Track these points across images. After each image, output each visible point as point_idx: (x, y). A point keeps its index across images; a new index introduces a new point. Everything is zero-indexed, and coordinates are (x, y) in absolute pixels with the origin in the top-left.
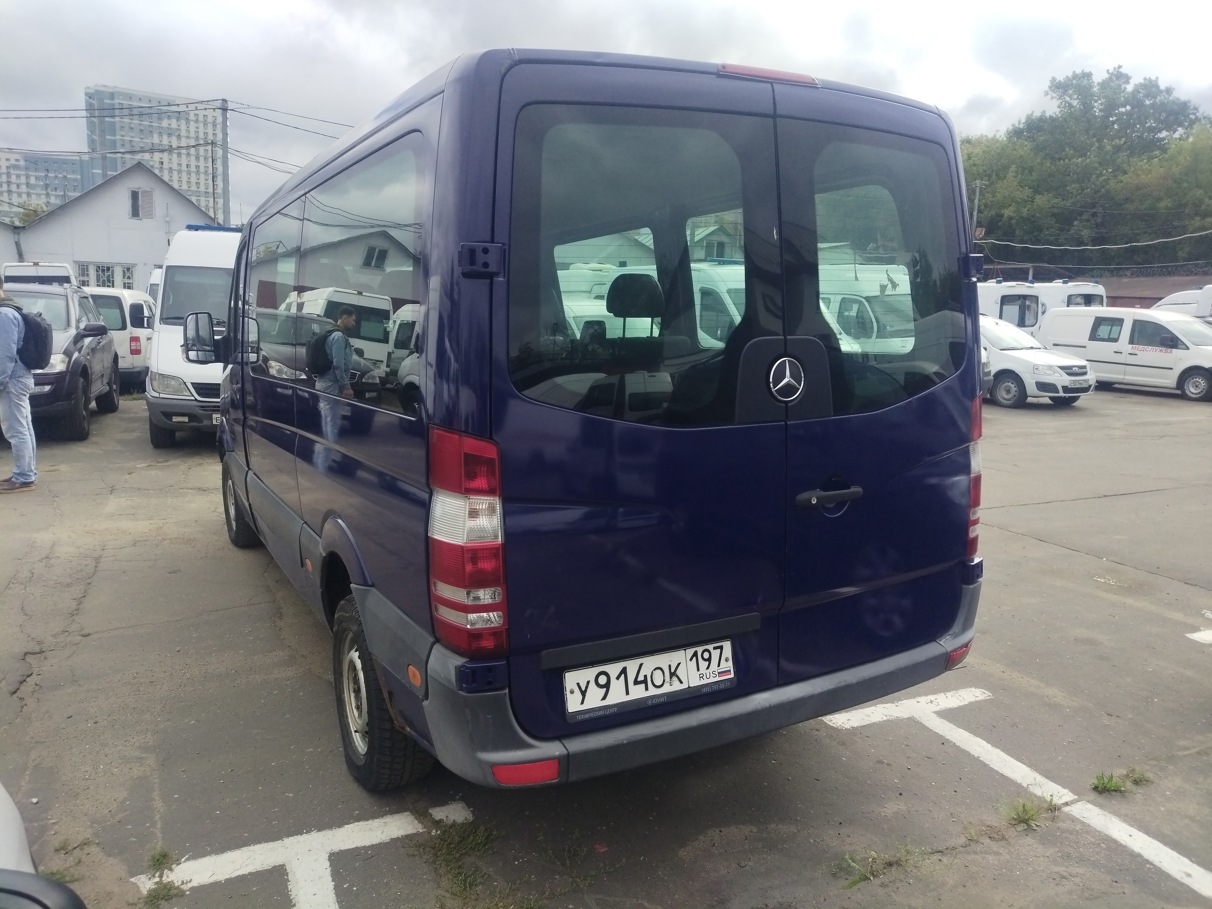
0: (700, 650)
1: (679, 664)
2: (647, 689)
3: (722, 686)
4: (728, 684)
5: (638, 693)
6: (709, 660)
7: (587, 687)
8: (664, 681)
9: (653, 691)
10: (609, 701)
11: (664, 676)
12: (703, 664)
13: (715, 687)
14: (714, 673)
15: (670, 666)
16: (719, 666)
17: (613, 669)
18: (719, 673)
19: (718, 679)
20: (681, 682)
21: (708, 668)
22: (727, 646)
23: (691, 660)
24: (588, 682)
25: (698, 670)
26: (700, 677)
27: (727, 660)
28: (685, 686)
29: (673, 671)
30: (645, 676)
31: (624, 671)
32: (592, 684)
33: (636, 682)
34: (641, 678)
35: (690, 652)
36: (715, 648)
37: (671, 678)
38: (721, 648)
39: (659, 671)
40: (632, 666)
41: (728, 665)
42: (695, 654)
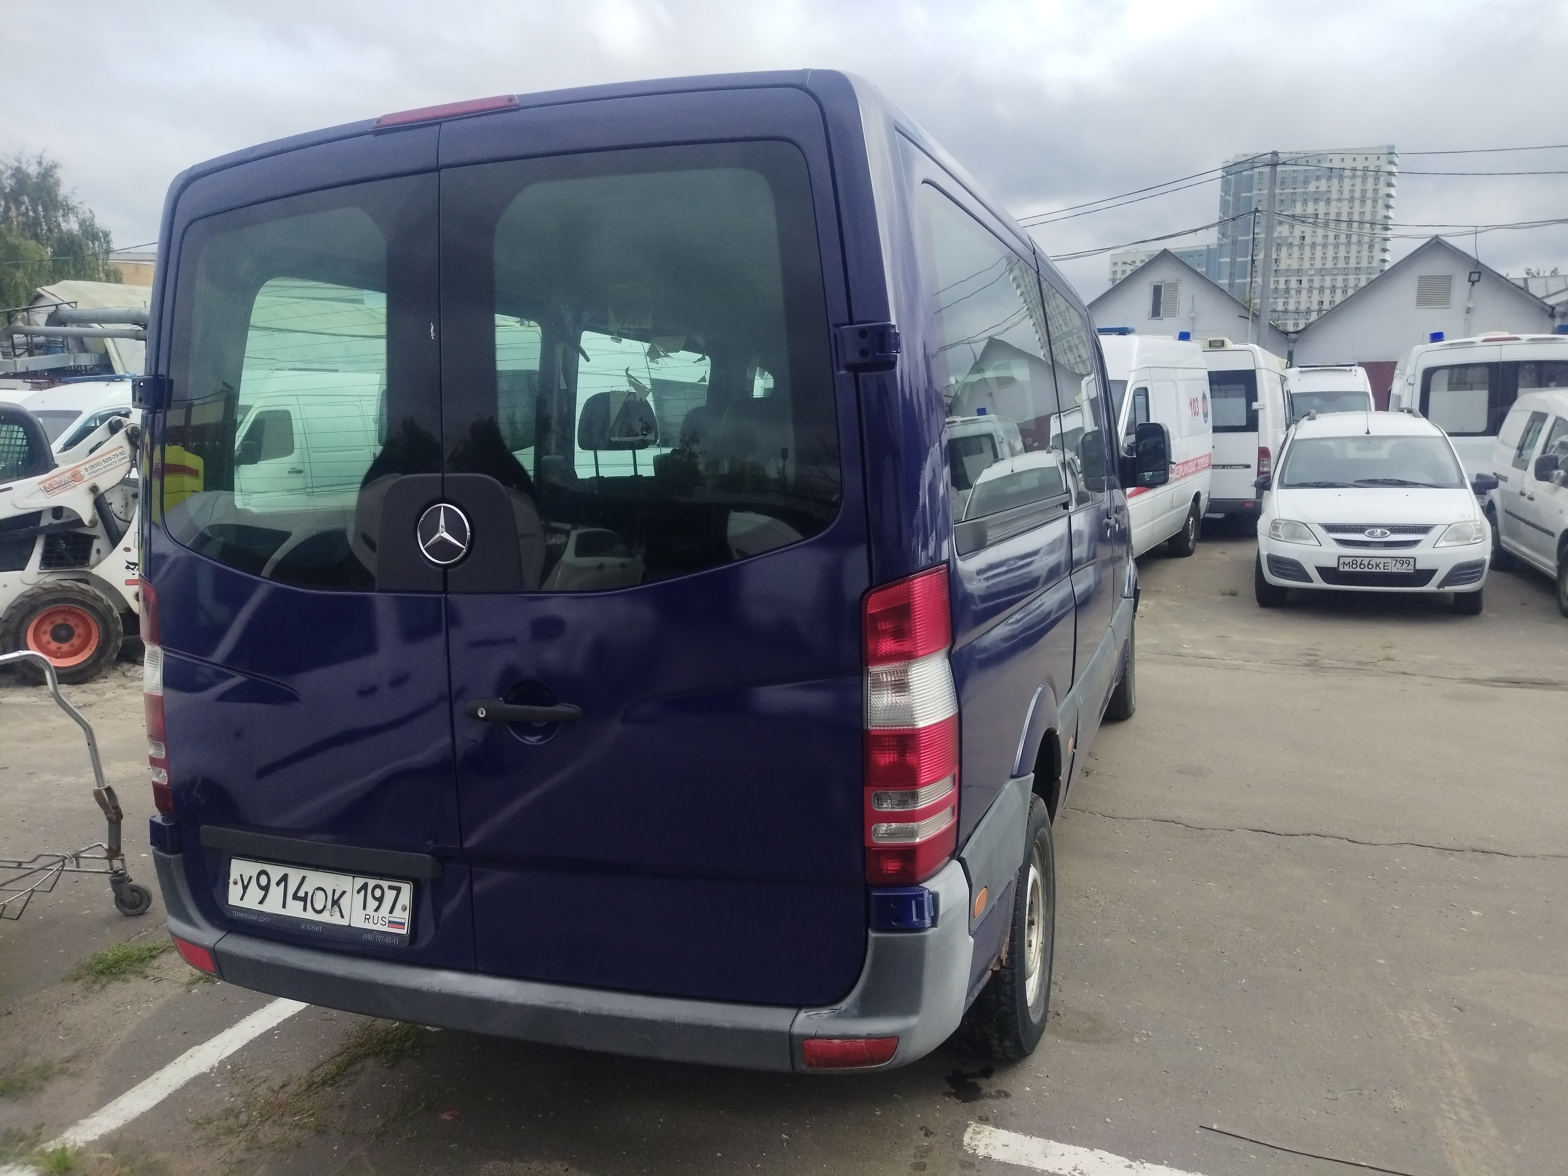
0: (372, 883)
1: (344, 893)
2: (305, 909)
3: (388, 940)
4: (396, 941)
5: (295, 910)
6: (380, 900)
7: (248, 883)
8: (325, 907)
9: (310, 915)
10: (264, 908)
11: (326, 901)
12: (372, 904)
13: (379, 938)
14: (383, 919)
15: (334, 891)
16: (391, 912)
17: (276, 872)
18: (389, 922)
19: (386, 929)
20: (342, 917)
21: (376, 910)
22: (406, 890)
23: (359, 892)
24: (251, 878)
25: (364, 908)
26: (365, 919)
27: (404, 909)
28: (345, 922)
29: (335, 898)
30: (306, 893)
31: (284, 878)
32: (254, 881)
33: (295, 897)
34: (301, 894)
35: (360, 881)
36: (390, 888)
37: (332, 906)
38: (398, 890)
39: (322, 893)
40: (295, 875)
41: (403, 915)
42: (365, 887)
